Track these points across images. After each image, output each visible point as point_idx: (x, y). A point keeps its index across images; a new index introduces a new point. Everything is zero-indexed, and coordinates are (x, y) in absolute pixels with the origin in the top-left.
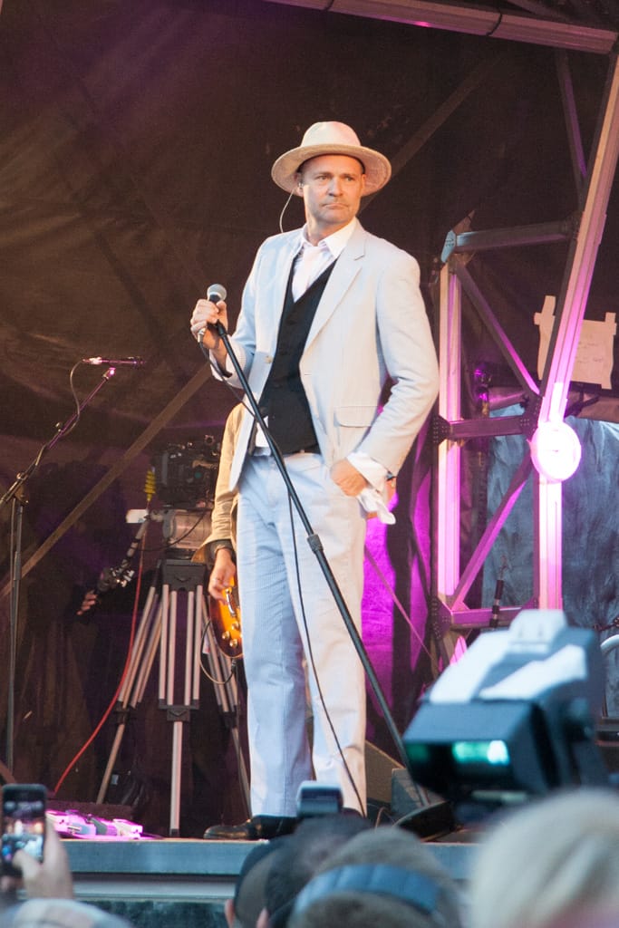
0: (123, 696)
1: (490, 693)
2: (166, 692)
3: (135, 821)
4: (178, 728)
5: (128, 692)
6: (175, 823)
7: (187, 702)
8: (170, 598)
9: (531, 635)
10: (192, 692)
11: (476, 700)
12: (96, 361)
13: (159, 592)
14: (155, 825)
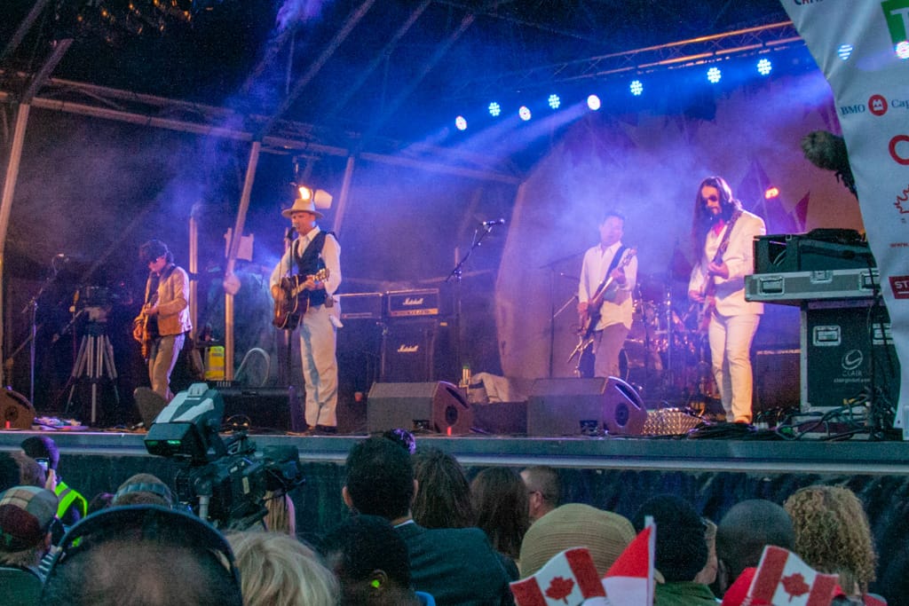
0: (74, 374)
1: (176, 420)
2: (90, 373)
3: (77, 420)
4: (94, 386)
5: (76, 372)
6: (93, 420)
7: (97, 376)
8: (91, 339)
9: (195, 393)
10: (99, 373)
11: (171, 422)
12: (62, 255)
13: (87, 336)
14: (85, 420)
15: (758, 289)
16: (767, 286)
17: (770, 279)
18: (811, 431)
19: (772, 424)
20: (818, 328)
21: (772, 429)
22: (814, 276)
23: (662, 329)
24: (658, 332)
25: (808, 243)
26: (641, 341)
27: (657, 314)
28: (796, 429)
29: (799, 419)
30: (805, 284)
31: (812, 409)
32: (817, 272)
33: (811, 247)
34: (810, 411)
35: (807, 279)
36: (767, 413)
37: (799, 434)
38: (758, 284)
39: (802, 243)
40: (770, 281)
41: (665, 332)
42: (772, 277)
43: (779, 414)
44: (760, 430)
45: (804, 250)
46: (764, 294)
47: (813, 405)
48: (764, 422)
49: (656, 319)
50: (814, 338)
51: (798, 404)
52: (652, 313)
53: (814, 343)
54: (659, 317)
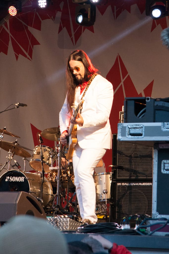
15: (127, 133)
16: (132, 131)
17: (135, 126)
18: (159, 230)
19: (133, 226)
20: (165, 161)
21: (132, 229)
22: (164, 126)
23: (54, 166)
24: (51, 168)
25: (161, 104)
26: (39, 174)
27: (51, 156)
28: (149, 229)
29: (151, 222)
30: (157, 131)
31: (159, 216)
32: (166, 123)
33: (163, 107)
34: (158, 217)
35: (160, 127)
36: (130, 218)
37: (151, 232)
38: (127, 130)
39: (156, 103)
40: (134, 128)
41: (56, 168)
42: (136, 125)
43: (137, 219)
44: (125, 229)
45: (158, 109)
46: (130, 136)
47: (159, 214)
48: (127, 224)
49: (50, 159)
50: (162, 168)
51: (150, 212)
52: (48, 155)
53: (162, 171)
54: (52, 158)
